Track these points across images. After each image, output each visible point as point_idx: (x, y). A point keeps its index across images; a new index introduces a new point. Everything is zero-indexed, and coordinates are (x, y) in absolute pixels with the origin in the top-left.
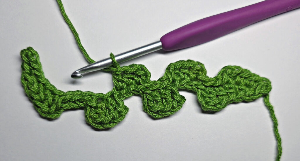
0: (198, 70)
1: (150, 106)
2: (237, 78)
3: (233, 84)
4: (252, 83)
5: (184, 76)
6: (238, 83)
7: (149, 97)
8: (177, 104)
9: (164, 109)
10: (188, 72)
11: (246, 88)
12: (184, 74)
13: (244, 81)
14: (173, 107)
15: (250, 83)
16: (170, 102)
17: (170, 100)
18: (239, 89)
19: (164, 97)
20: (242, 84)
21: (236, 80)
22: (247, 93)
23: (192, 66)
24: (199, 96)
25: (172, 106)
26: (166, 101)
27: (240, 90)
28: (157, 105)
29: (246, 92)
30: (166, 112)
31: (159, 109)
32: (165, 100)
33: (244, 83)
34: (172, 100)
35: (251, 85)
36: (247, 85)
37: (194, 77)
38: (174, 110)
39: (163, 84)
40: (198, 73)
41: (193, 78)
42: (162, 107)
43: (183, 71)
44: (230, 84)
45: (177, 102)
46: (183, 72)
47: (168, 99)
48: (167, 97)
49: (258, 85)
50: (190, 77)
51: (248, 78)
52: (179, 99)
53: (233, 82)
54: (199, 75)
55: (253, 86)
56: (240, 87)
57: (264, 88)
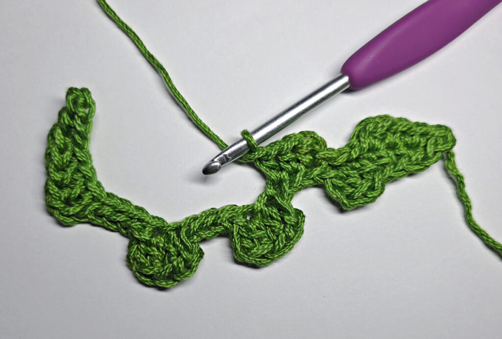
0: (311, 145)
1: (248, 249)
2: (389, 138)
3: (382, 149)
4: (416, 138)
5: (291, 166)
6: (392, 147)
7: (242, 232)
8: (294, 230)
9: (274, 247)
10: (294, 156)
11: (409, 151)
12: (288, 162)
13: (401, 139)
14: (288, 238)
15: (412, 140)
16: (281, 232)
17: (279, 228)
18: (397, 155)
19: (268, 224)
20: (400, 144)
21: (387, 141)
22: (414, 158)
24: (331, 189)
25: (286, 235)
26: (273, 231)
27: (399, 157)
28: (261, 244)
29: (410, 157)
30: (279, 251)
31: (266, 251)
33: (403, 143)
34: (282, 227)
35: (416, 141)
36: (408, 146)
37: (310, 160)
38: (292, 242)
40: (314, 150)
42: (269, 245)
43: (284, 158)
44: (378, 150)
45: (292, 228)
46: (285, 160)
47: (275, 227)
49: (428, 140)
50: (303, 164)
51: (408, 132)
52: (294, 222)
53: (381, 145)
54: (317, 152)
55: (420, 142)
56: (397, 150)
57: (441, 141)
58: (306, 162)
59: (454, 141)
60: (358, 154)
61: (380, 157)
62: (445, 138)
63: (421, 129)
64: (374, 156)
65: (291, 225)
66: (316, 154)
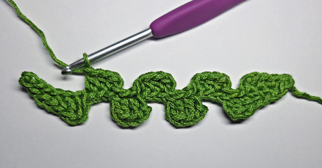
0: (223, 83)
1: (173, 115)
2: (259, 84)
3: (256, 90)
4: (273, 83)
5: (209, 87)
6: (261, 89)
7: (172, 106)
8: (200, 114)
9: (186, 118)
10: (213, 84)
11: (270, 90)
12: (209, 85)
13: (265, 84)
14: (195, 117)
15: (271, 84)
16: (193, 113)
18: (264, 93)
19: (187, 106)
20: (265, 87)
21: (258, 86)
22: (273, 95)
23: (217, 78)
25: (195, 116)
26: (189, 111)
27: (266, 94)
28: (180, 114)
29: (271, 94)
30: (188, 122)
31: (182, 118)
32: (187, 110)
34: (194, 111)
35: (273, 84)
36: (270, 87)
37: (219, 89)
38: (196, 120)
39: (188, 94)
40: (223, 85)
41: (217, 90)
42: (184, 117)
43: (209, 82)
44: (254, 91)
45: (199, 112)
46: (209, 83)
47: (191, 109)
48: (189, 107)
49: (280, 83)
50: (214, 89)
51: (268, 80)
52: (201, 109)
53: (255, 88)
54: (224, 87)
55: (275, 85)
56: (264, 90)
57: (287, 83)
58: (216, 88)
59: (294, 82)
60: (244, 94)
61: (255, 96)
62: (289, 80)
63: (275, 78)
64: (252, 95)
65: (199, 111)
66: (222, 88)
